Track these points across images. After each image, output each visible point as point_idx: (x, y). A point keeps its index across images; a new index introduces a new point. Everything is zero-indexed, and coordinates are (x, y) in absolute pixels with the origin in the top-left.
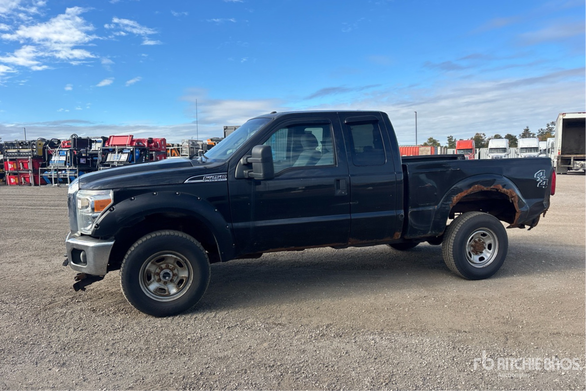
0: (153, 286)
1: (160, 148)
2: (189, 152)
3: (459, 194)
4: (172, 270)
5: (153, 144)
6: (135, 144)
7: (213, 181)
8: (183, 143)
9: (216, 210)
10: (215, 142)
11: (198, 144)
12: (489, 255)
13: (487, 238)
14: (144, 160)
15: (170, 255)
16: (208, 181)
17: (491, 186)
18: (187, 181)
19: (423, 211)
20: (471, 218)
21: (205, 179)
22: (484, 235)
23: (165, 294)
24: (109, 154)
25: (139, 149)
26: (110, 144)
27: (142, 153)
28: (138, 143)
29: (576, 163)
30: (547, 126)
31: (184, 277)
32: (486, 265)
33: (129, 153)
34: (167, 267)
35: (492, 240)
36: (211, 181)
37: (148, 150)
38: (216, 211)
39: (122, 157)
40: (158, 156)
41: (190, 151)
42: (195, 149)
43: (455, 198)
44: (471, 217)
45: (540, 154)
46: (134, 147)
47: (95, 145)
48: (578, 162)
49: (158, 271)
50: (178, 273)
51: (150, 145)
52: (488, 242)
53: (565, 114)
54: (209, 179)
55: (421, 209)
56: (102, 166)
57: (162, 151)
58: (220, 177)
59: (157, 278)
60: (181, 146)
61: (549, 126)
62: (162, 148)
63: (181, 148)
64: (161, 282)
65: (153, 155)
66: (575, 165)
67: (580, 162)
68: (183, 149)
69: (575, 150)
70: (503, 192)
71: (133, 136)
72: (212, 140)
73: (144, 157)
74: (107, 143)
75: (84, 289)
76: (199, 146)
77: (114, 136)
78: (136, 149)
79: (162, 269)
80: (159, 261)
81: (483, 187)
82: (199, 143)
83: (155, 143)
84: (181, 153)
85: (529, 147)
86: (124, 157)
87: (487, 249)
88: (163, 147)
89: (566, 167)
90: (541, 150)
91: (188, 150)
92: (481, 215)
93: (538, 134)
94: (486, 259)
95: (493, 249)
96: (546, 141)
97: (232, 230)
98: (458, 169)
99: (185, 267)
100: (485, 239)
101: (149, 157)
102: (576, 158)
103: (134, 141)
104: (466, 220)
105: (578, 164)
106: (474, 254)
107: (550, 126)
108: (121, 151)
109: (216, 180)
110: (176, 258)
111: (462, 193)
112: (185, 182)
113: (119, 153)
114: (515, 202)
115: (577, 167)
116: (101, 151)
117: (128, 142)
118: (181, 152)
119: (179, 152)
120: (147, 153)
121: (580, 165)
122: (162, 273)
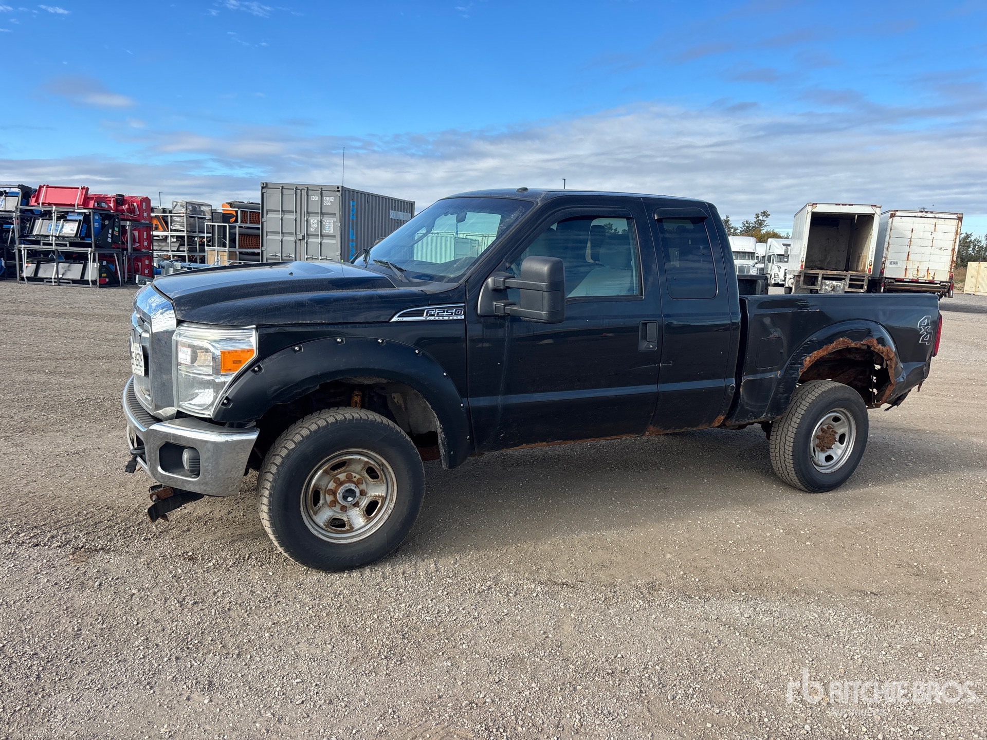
0: (324, 516)
1: (139, 215)
2: (187, 224)
3: (815, 352)
4: (357, 484)
5: (125, 207)
6: (92, 204)
7: (441, 318)
8: (174, 208)
9: (445, 374)
10: (237, 209)
11: (203, 211)
12: (840, 452)
13: (841, 424)
14: (110, 236)
15: (358, 457)
16: (432, 318)
17: (862, 341)
18: (395, 319)
19: (761, 379)
20: (824, 392)
21: (427, 315)
22: (836, 419)
23: (343, 529)
24: (37, 221)
25: (101, 215)
26: (41, 202)
27: (107, 222)
28: (98, 204)
29: (825, 283)
30: (756, 218)
31: (379, 496)
32: (835, 468)
33: (80, 220)
34: (349, 479)
35: (847, 429)
36: (437, 318)
37: (118, 218)
38: (445, 376)
39: (65, 227)
40: (135, 230)
41: (189, 223)
42: (197, 218)
43: (808, 358)
44: (823, 390)
45: (756, 263)
46: (91, 210)
47: (5, 199)
48: (828, 282)
49: (332, 485)
50: (367, 489)
51: (120, 208)
52: (840, 431)
53: (817, 204)
54: (434, 315)
55: (759, 376)
56: (24, 244)
57: (143, 221)
58: (452, 313)
59: (329, 498)
60: (171, 212)
61: (758, 217)
62: (143, 216)
63: (171, 216)
64: (338, 505)
65: (127, 228)
66: (823, 287)
67: (831, 281)
68: (173, 218)
69: (818, 262)
70: (876, 351)
71: (87, 189)
72: (231, 205)
73: (110, 231)
74: (34, 199)
75: (165, 517)
76: (204, 215)
77: (48, 187)
78: (94, 213)
79: (340, 483)
80: (335, 468)
81: (850, 341)
82: (203, 208)
83: (129, 205)
84: (171, 225)
85: (741, 251)
86: (70, 229)
87: (838, 443)
88: (145, 215)
89: (808, 289)
90: (758, 257)
91: (185, 220)
92: (839, 387)
93: (741, 229)
94: (835, 458)
95: (847, 442)
96: (766, 243)
97: (468, 410)
98: (817, 310)
99: (382, 479)
100: (837, 426)
101: (119, 232)
102: (825, 276)
103: (92, 198)
104: (817, 395)
105: (828, 285)
106: (818, 451)
107: (760, 218)
108: (63, 217)
109: (446, 318)
110: (367, 462)
111: (820, 351)
112: (392, 320)
113: (58, 219)
114: (891, 367)
115: (826, 289)
116: (19, 214)
117: (78, 199)
118: (171, 223)
119: (166, 223)
120: (117, 224)
121: (831, 287)
122: (341, 490)
